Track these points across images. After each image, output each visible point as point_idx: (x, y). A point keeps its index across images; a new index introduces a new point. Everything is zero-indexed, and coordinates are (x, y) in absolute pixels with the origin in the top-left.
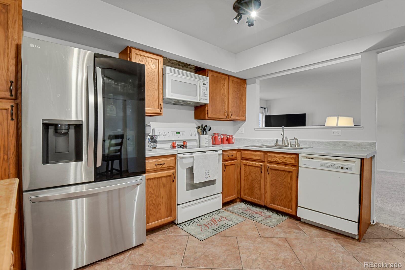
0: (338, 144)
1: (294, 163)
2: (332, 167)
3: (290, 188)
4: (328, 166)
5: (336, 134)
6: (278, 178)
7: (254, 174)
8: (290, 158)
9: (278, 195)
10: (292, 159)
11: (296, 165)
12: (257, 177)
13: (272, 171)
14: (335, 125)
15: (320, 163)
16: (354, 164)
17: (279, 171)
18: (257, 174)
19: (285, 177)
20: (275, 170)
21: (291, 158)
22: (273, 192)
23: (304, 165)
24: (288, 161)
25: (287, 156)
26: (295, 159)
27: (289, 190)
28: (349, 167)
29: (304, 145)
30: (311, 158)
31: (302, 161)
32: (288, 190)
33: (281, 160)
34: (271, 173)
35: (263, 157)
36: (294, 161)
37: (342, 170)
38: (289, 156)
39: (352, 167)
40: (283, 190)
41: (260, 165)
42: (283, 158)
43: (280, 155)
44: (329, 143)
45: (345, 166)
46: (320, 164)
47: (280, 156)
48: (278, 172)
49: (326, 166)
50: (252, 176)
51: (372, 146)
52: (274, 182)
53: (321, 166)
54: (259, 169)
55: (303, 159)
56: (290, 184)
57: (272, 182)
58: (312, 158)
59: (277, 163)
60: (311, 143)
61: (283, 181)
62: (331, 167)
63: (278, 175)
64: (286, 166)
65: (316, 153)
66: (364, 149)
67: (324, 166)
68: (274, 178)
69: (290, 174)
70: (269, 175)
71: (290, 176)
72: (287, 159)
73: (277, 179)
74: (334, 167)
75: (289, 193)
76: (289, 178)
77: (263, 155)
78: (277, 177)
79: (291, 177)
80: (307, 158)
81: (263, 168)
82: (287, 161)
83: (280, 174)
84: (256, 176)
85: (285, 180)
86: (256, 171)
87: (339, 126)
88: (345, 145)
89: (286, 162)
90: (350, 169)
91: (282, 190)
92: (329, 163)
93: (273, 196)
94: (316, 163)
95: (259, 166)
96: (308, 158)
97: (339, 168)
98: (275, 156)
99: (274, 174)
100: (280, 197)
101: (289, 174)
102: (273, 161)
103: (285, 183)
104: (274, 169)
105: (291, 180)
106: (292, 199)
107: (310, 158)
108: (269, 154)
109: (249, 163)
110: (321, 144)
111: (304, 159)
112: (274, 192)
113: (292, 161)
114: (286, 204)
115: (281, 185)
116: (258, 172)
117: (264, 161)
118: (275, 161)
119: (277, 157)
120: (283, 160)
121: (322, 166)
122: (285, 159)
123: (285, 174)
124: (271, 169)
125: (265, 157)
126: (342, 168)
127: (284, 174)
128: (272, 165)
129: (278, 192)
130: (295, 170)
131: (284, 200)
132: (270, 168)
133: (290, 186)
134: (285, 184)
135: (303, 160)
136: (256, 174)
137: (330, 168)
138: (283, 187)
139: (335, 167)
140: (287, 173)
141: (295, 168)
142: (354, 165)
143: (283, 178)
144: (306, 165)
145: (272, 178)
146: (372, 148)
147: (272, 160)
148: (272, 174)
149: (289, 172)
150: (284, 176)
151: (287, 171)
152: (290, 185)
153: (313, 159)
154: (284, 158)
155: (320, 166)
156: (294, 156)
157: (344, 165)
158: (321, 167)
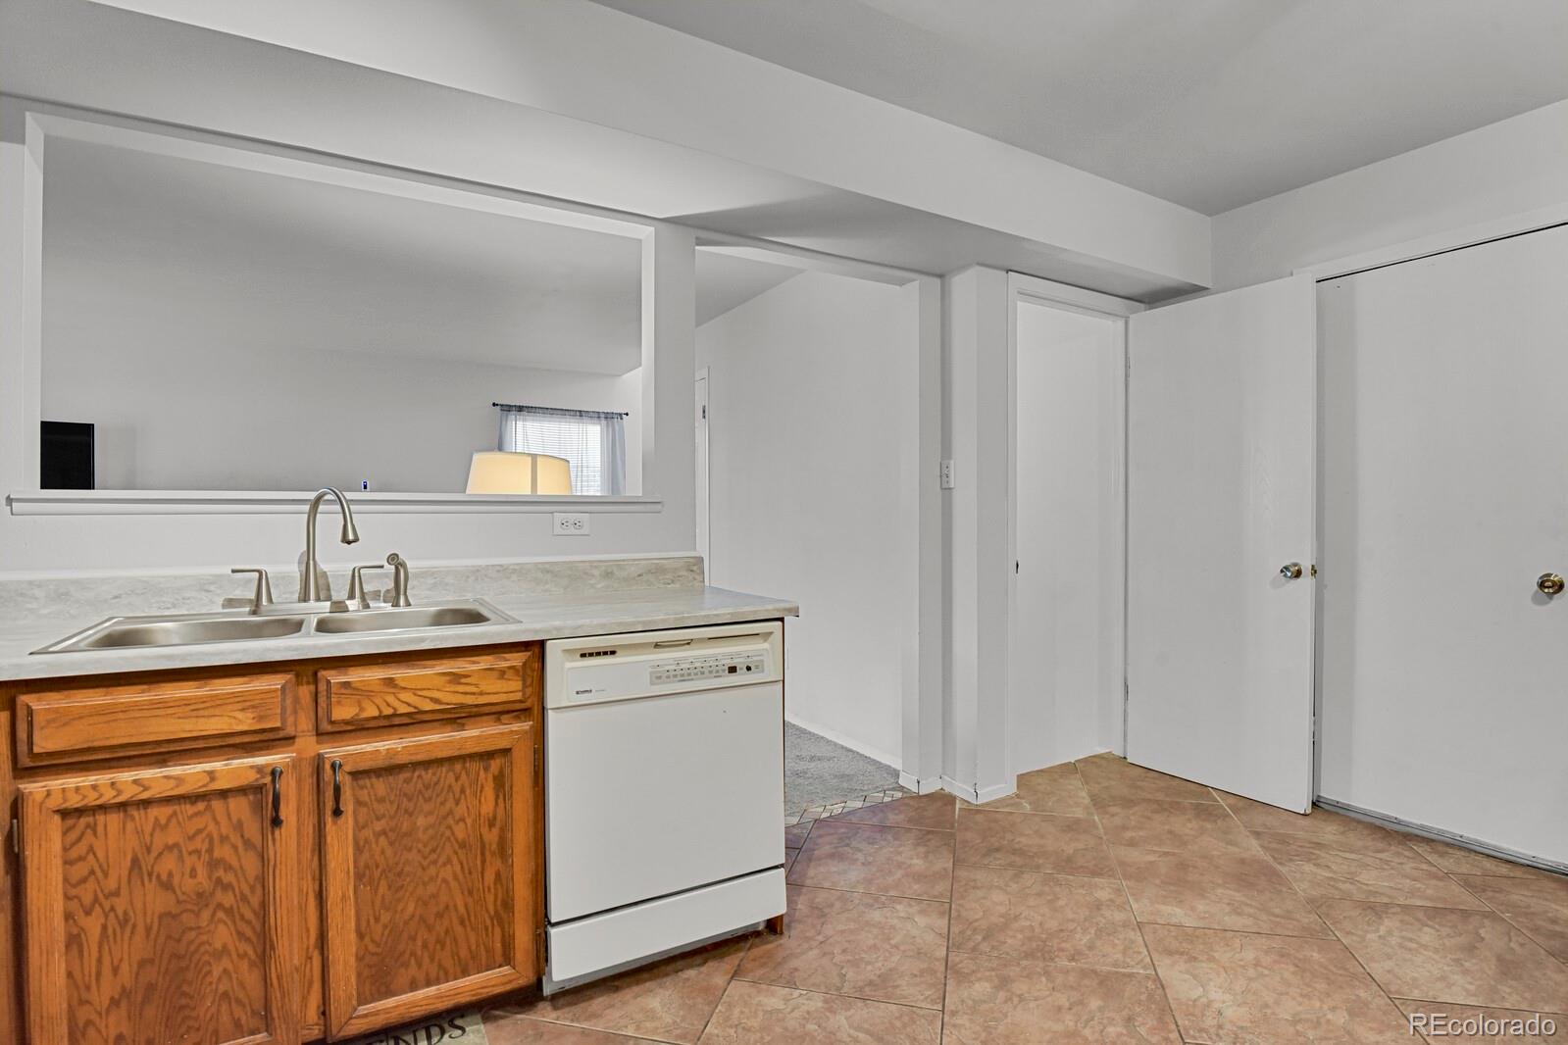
0: (586, 573)
1: (518, 696)
2: (701, 673)
3: (494, 847)
4: (682, 675)
5: (572, 530)
6: (411, 815)
7: (189, 861)
8: (495, 674)
9: (417, 918)
10: (510, 674)
11: (532, 709)
12: (229, 868)
13: (362, 788)
14: (524, 489)
15: (650, 670)
16: (766, 645)
17: (416, 774)
18: (222, 852)
19: (463, 791)
20: (390, 769)
21: (502, 673)
22: (377, 920)
23: (578, 693)
24: (481, 694)
25: (475, 667)
26: (521, 672)
27: (488, 863)
28: (755, 659)
29: (430, 589)
30: (605, 653)
31: (563, 677)
32: (483, 862)
33: (431, 699)
34: (359, 803)
35: (283, 709)
36: (516, 685)
37: (733, 679)
38: (485, 662)
39: (761, 658)
40: (450, 879)
41: (260, 769)
42: (450, 682)
43: (419, 667)
44: (549, 571)
45: (741, 660)
46: (651, 673)
47: (429, 671)
48: (407, 781)
49: (675, 676)
50: (167, 886)
51: (692, 571)
52: (383, 852)
53: (657, 678)
54: (240, 807)
55: (568, 665)
56: (491, 825)
57: (366, 855)
58: (609, 650)
59: (406, 720)
60: (468, 577)
61: (450, 821)
62: (696, 674)
63: (410, 800)
64: (462, 727)
65: (633, 624)
66: (672, 585)
67: (668, 677)
68: (378, 826)
69: (495, 765)
70: (342, 820)
71: (495, 778)
72: (476, 685)
73: (405, 827)
74: (706, 671)
75: (490, 877)
76: (489, 792)
77: (283, 688)
78: (406, 811)
79: (500, 782)
80: (583, 655)
81: (288, 787)
82: (474, 694)
83: (427, 787)
84: (214, 864)
85: (461, 810)
86: (212, 827)
87: (539, 493)
88: (612, 573)
89: (469, 700)
90: (757, 667)
91: (445, 881)
92: (685, 658)
93: (378, 946)
94: (631, 670)
95: (251, 777)
96: (591, 655)
97: (724, 671)
98: (390, 682)
99: (381, 800)
100: (430, 929)
101: (486, 769)
102: (376, 713)
103: (460, 832)
104: (387, 763)
105: (501, 800)
106: (508, 904)
107: (598, 654)
108: (336, 678)
109: (135, 782)
110: (514, 577)
111: (573, 661)
112: (385, 918)
113: (509, 690)
114: (474, 947)
115: (434, 851)
116: (239, 826)
117: (290, 731)
118: (388, 711)
119: (403, 684)
120: (451, 697)
121: (660, 678)
122: (461, 688)
123: (464, 776)
124: (356, 775)
125: (296, 700)
126: (733, 670)
127: (457, 779)
128: (368, 747)
129: (411, 908)
130: (526, 732)
131: (459, 929)
132: (347, 768)
133: (492, 837)
134: (460, 836)
135: (569, 669)
136: (210, 851)
137: (692, 680)
138: (449, 861)
139: (711, 672)
140: (474, 766)
141: (526, 725)
142: (766, 650)
143: (450, 804)
144: (587, 691)
145: (367, 833)
146: (695, 579)
147: (365, 715)
148: (365, 804)
149: (487, 756)
150: (457, 789)
151: (472, 756)
152: (495, 831)
153: (613, 653)
154: (456, 678)
155: (652, 684)
156: (517, 659)
157: (738, 654)
158: (657, 687)
